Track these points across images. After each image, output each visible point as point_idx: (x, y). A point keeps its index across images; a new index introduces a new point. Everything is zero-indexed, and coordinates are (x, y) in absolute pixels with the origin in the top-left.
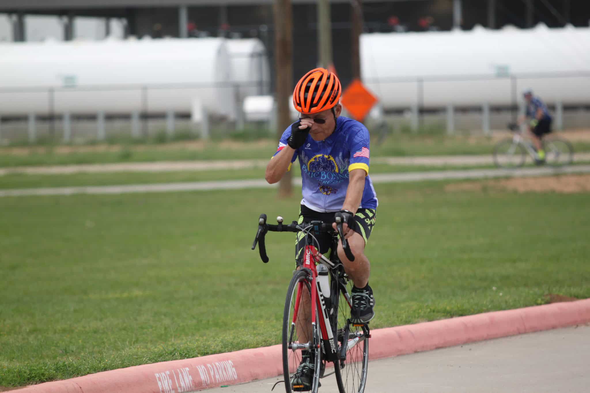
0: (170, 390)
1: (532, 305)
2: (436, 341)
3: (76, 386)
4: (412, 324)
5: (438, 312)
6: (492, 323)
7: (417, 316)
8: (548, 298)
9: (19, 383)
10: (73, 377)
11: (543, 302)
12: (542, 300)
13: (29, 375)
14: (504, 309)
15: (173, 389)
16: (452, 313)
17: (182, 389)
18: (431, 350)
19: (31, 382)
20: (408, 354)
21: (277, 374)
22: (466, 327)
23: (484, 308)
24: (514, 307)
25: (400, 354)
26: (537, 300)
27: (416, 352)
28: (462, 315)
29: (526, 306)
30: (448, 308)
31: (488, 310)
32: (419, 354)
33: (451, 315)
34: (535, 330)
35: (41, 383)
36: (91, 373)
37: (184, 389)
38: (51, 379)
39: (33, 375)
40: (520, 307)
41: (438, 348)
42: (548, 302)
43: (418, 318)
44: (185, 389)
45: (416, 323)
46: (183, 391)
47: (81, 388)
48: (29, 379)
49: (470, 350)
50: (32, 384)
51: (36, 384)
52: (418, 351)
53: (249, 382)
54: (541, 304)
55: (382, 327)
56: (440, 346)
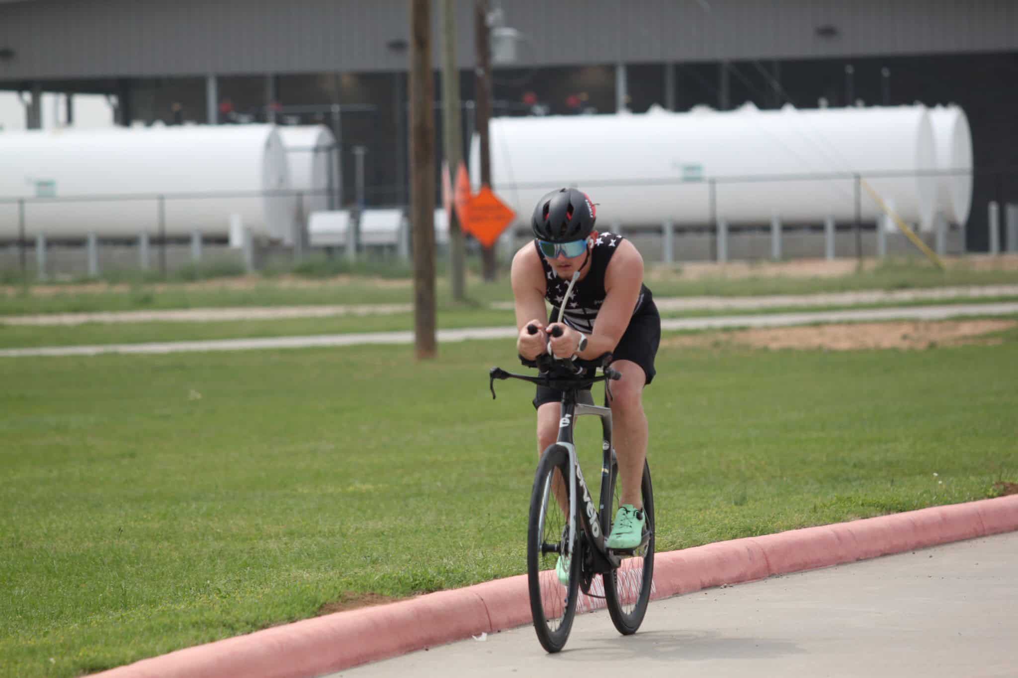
0: (581, 605)
1: (982, 498)
2: (882, 545)
3: (477, 597)
4: (844, 521)
5: (870, 506)
6: (945, 521)
7: (846, 511)
8: (1002, 487)
9: (403, 593)
10: (463, 586)
11: (995, 494)
12: (994, 490)
13: (413, 582)
14: (950, 503)
15: (584, 605)
16: (888, 507)
17: (595, 604)
18: (876, 557)
19: (417, 592)
20: (850, 562)
21: (700, 587)
22: (915, 527)
23: (928, 502)
24: (962, 500)
25: (840, 562)
26: (986, 490)
27: (858, 560)
28: (901, 511)
29: (975, 499)
30: (882, 501)
31: (931, 505)
32: (863, 564)
33: (886, 509)
34: (996, 531)
35: (427, 593)
36: (482, 582)
37: (597, 605)
38: (440, 588)
39: (417, 582)
40: (969, 500)
41: (884, 554)
42: (1001, 495)
43: (847, 513)
44: (599, 605)
45: (848, 521)
46: (595, 607)
47: (482, 600)
48: (413, 588)
49: (931, 557)
50: (419, 594)
51: (423, 594)
52: (861, 558)
53: (669, 598)
54: (992, 497)
55: (808, 527)
56: (886, 552)
